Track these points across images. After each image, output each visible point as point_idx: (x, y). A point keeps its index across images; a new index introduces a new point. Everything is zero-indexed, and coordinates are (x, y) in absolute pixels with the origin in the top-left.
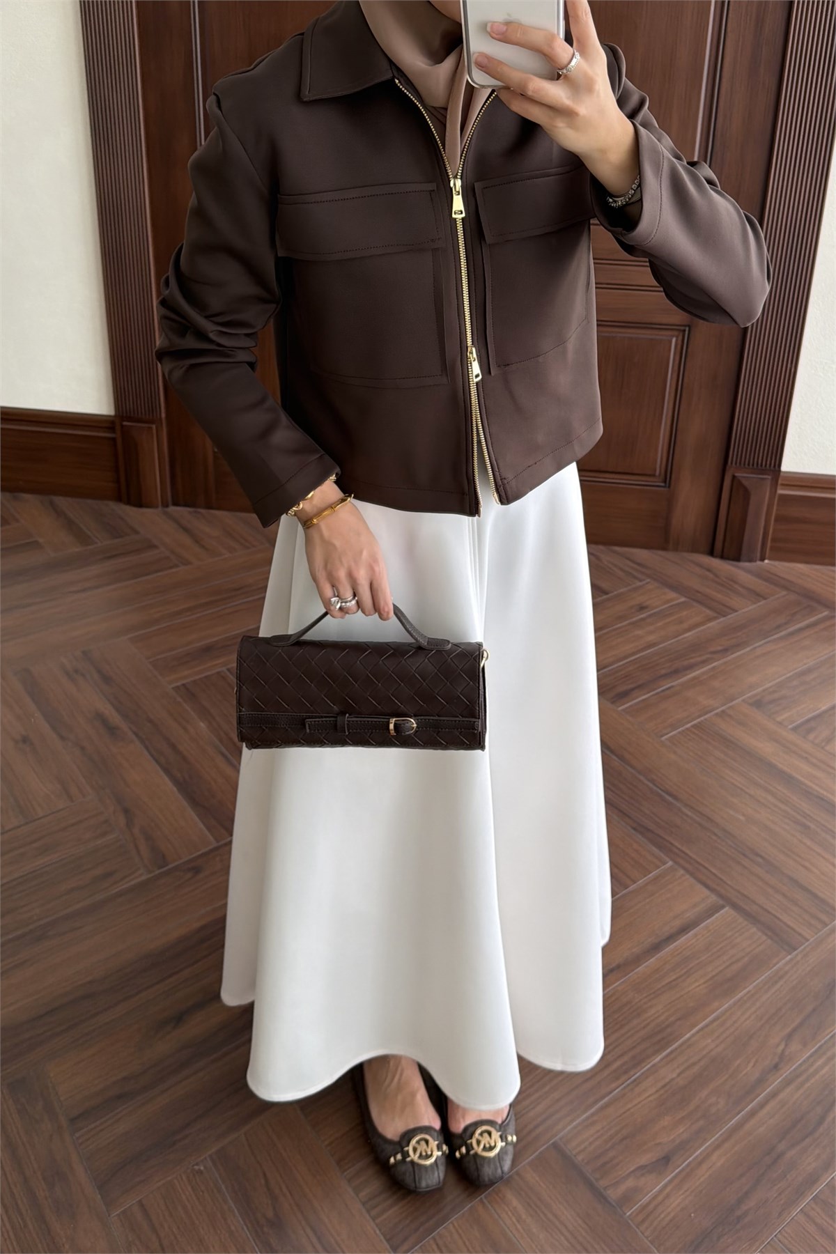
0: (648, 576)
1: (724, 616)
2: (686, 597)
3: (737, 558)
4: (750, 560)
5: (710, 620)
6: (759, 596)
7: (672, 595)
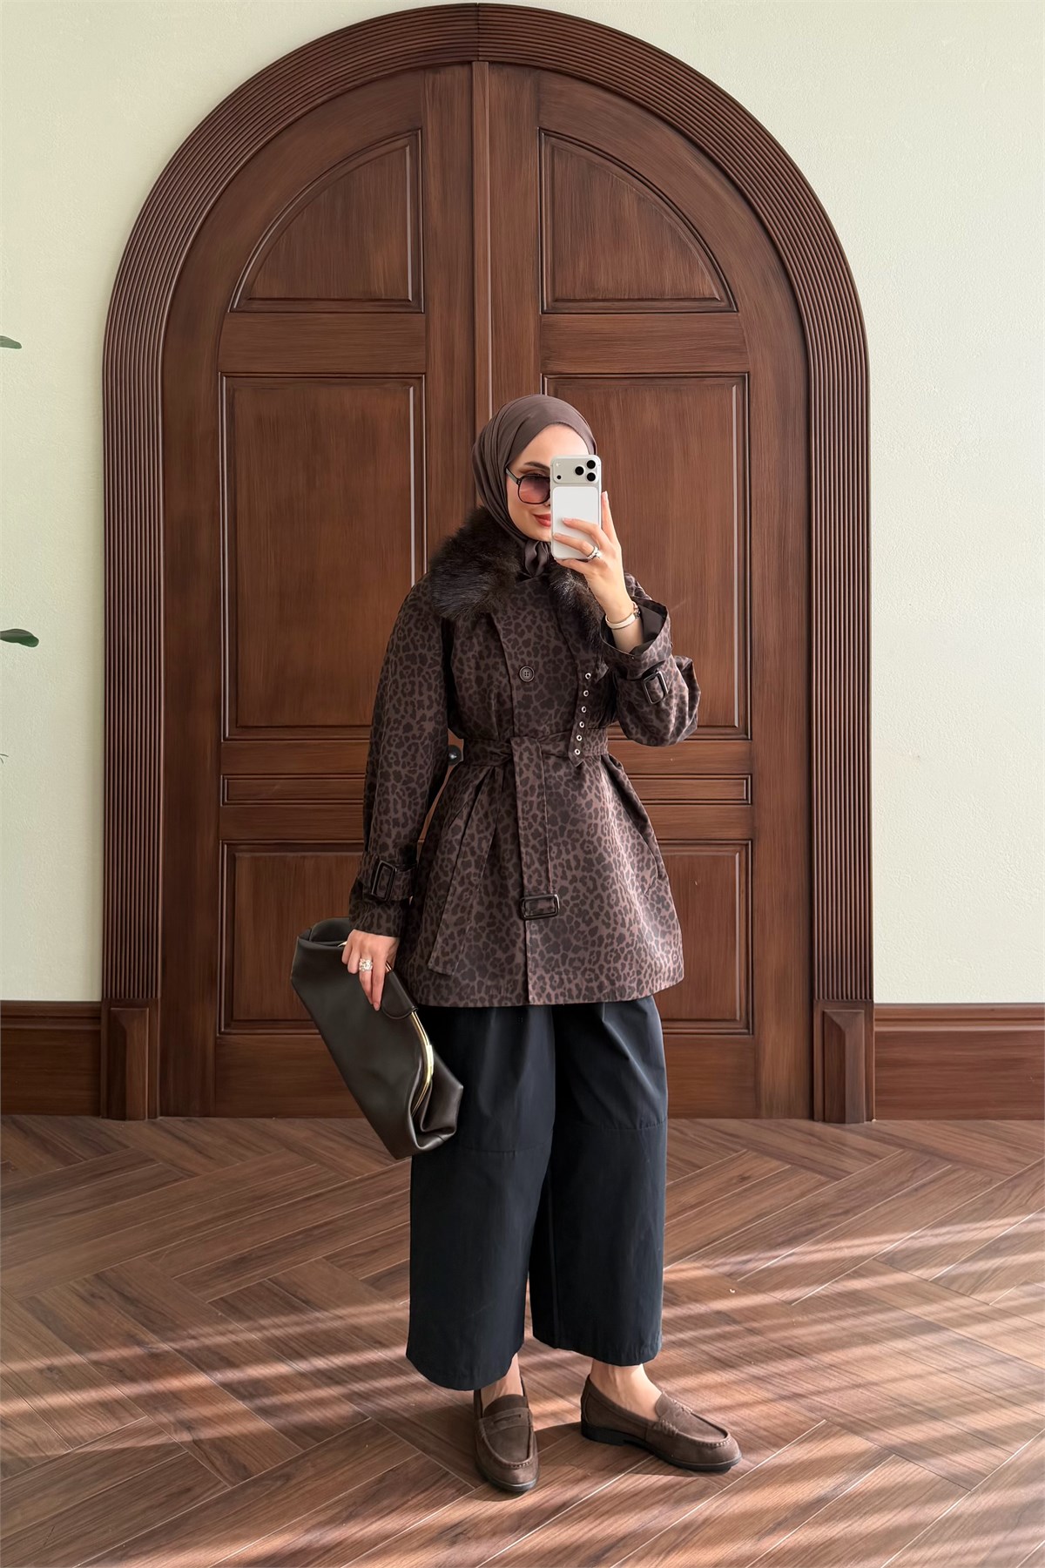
0: (744, 1146)
1: (838, 1179)
2: (790, 1163)
3: (841, 1120)
4: (858, 1122)
5: (823, 1184)
6: (874, 1156)
7: (774, 1163)
